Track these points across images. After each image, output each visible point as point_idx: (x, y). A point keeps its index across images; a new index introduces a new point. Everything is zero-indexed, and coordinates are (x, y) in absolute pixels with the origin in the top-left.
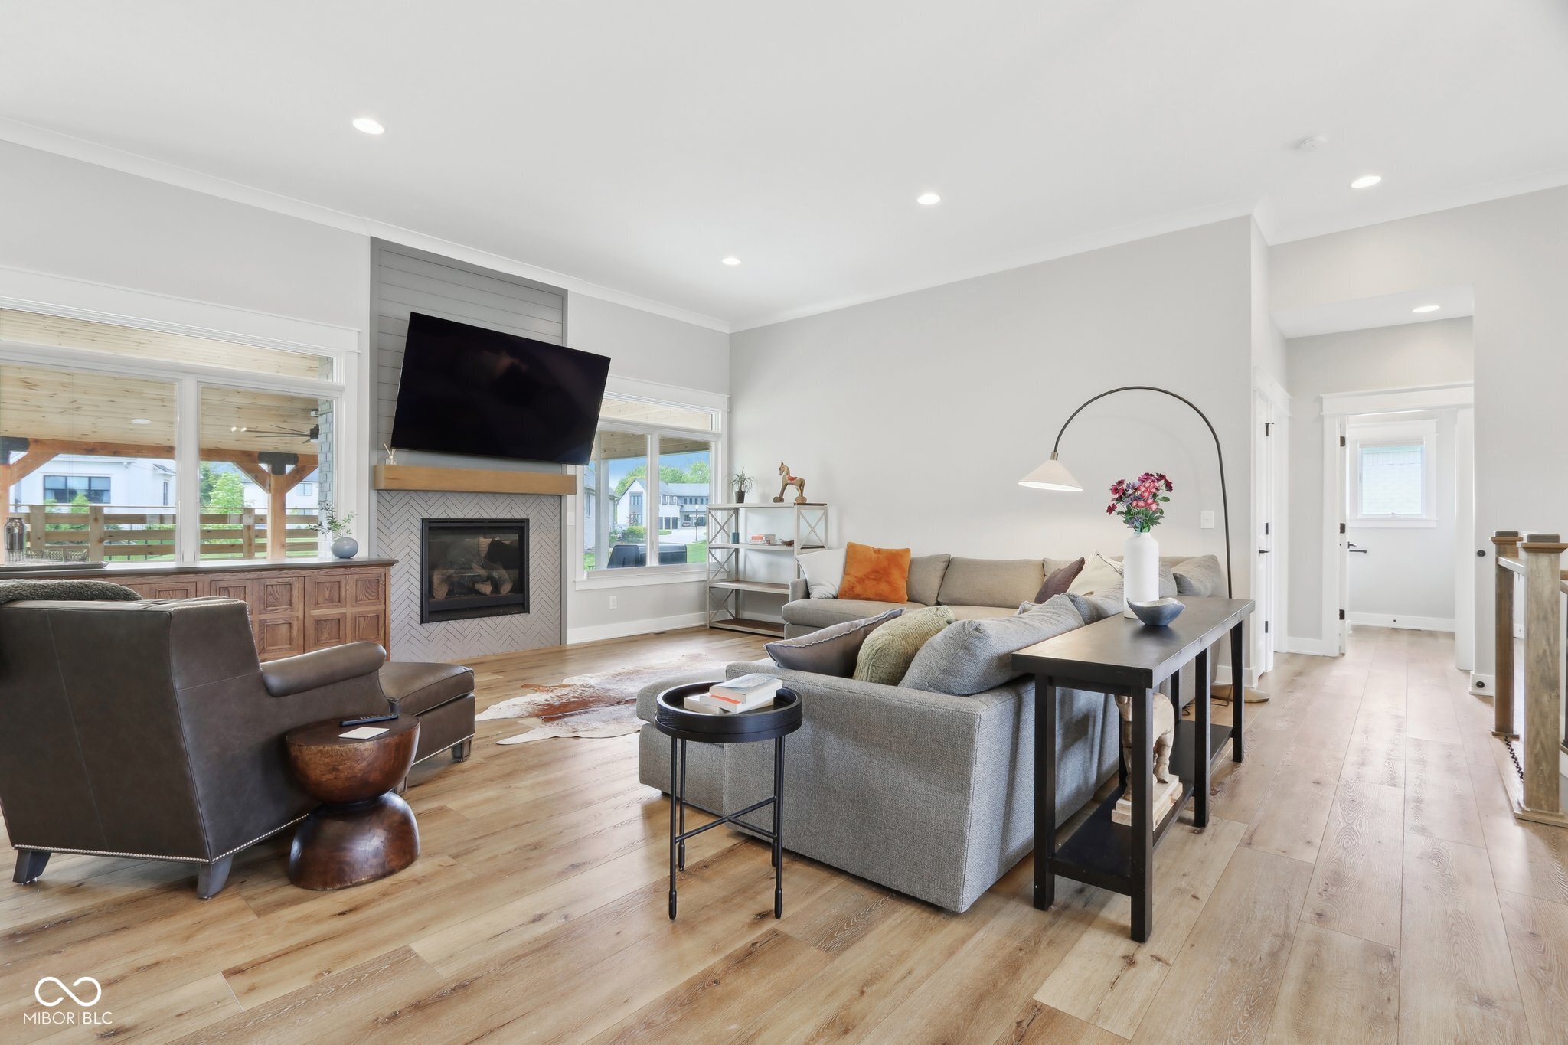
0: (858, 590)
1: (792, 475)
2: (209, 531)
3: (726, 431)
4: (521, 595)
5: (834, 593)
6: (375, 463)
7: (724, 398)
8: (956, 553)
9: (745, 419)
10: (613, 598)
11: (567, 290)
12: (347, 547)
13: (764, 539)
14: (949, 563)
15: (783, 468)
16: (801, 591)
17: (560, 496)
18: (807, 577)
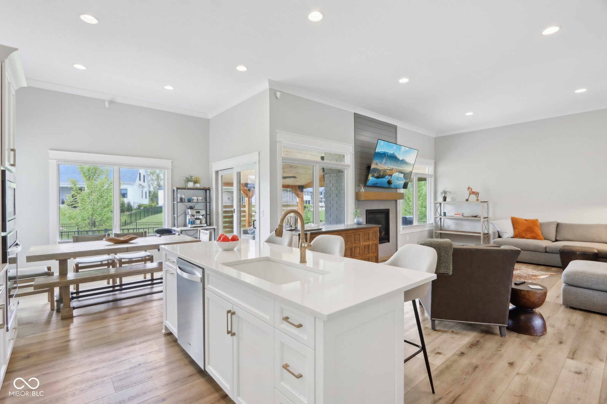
0: (523, 235)
1: (473, 191)
2: (226, 211)
3: (434, 174)
4: (388, 236)
5: (512, 236)
6: (357, 191)
7: (433, 161)
8: (559, 221)
9: (441, 169)
10: (408, 237)
11: (397, 126)
12: (361, 221)
13: (461, 214)
14: (558, 225)
15: (469, 188)
16: (497, 235)
17: (396, 201)
18: (498, 230)
